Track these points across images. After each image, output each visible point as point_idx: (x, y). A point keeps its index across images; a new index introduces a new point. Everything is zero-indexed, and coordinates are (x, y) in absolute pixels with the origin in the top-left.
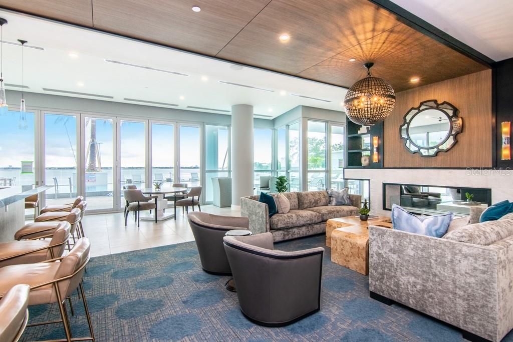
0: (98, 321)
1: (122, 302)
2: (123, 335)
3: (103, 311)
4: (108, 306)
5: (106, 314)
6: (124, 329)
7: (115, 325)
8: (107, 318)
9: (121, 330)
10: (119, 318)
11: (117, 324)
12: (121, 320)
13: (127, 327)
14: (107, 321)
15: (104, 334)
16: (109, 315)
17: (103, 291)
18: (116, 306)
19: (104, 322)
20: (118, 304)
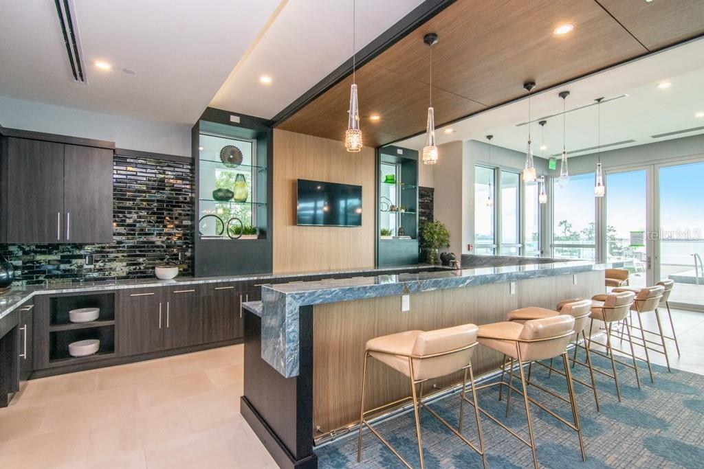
0: (618, 433)
1: (665, 434)
2: (633, 462)
3: (632, 428)
4: (644, 427)
5: (634, 432)
6: (639, 459)
7: (632, 448)
8: (631, 436)
9: (635, 457)
10: (645, 446)
11: (635, 449)
12: (645, 449)
13: (645, 460)
14: (627, 438)
15: (612, 447)
16: (637, 435)
17: (654, 410)
18: (655, 433)
19: (623, 437)
20: (659, 433)
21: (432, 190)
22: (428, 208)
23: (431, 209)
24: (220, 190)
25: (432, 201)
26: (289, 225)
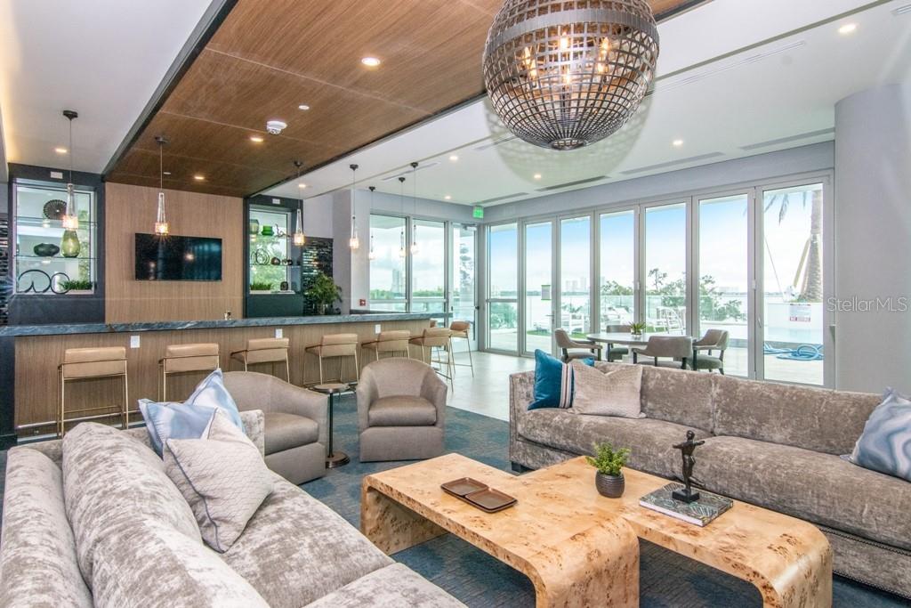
21: (331, 241)
22: (326, 260)
23: (330, 260)
24: (42, 245)
25: (331, 252)
26: (133, 279)
